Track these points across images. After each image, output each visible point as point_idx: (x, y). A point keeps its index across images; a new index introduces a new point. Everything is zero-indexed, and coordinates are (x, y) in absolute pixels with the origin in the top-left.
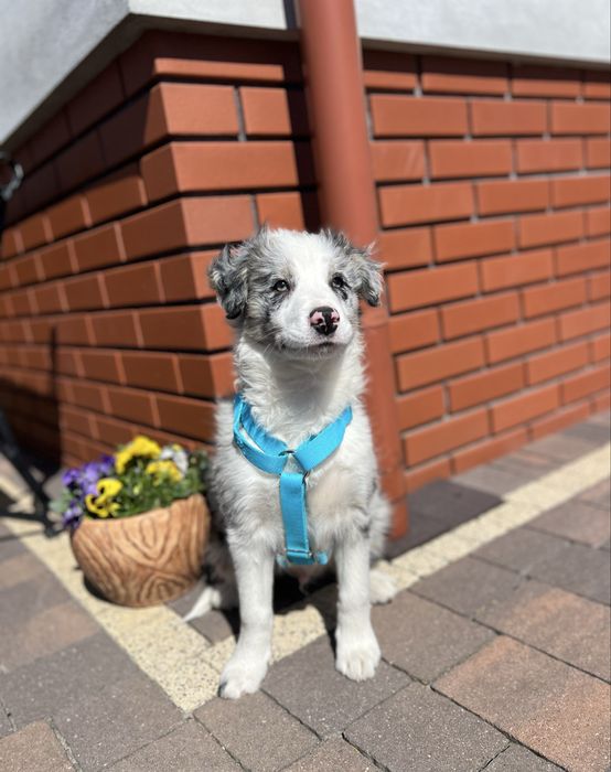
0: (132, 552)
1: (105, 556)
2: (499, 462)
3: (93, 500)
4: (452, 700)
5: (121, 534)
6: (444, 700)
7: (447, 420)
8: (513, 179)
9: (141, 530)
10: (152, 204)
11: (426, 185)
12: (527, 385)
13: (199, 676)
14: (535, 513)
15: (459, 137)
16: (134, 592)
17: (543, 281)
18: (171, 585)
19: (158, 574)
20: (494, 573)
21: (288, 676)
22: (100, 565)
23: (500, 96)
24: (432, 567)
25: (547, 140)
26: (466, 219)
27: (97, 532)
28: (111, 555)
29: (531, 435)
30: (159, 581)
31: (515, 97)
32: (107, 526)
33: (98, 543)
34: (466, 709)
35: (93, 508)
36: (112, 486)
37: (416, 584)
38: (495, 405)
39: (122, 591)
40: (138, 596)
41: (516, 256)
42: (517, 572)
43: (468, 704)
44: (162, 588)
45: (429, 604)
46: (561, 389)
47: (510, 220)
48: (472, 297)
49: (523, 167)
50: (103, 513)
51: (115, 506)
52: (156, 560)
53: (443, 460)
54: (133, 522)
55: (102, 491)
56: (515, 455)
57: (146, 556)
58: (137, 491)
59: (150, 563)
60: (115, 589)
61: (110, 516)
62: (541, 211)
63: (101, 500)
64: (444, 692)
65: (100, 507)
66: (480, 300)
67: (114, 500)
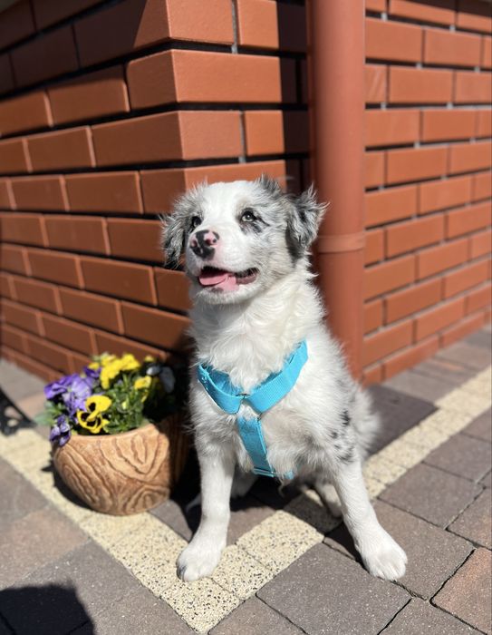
0: (122, 467)
1: (96, 471)
2: (419, 368)
3: (85, 416)
4: (456, 617)
5: (114, 450)
6: (449, 617)
7: (382, 330)
8: (450, 107)
9: (133, 447)
10: (135, 113)
11: (384, 109)
12: (443, 299)
13: (205, 593)
14: (468, 420)
15: (412, 64)
16: (121, 503)
17: (461, 205)
18: (156, 494)
19: (146, 486)
20: (452, 481)
21: (292, 591)
22: (90, 479)
23: (446, 27)
24: (394, 475)
25: (477, 72)
26: (411, 145)
27: (89, 447)
28: (102, 471)
29: (442, 342)
30: (146, 493)
31: (459, 29)
32: (99, 442)
33: (89, 459)
34: (472, 627)
35: (84, 425)
36: (103, 403)
37: (384, 492)
38: (419, 316)
39: (109, 502)
40: (125, 506)
41: (445, 181)
42: (471, 480)
43: (472, 621)
44: (148, 498)
45: (403, 514)
46: (467, 301)
47: (444, 146)
48: (409, 218)
49: (459, 98)
50: (95, 429)
51: (105, 422)
52: (146, 474)
53: (377, 366)
54: (125, 438)
55: (93, 407)
56: (430, 361)
57: (137, 470)
58: (124, 405)
59: (141, 477)
60: (102, 499)
61: (102, 433)
62: (467, 140)
63: (92, 416)
64: (447, 609)
65: (91, 424)
66: (415, 221)
67: (105, 416)
